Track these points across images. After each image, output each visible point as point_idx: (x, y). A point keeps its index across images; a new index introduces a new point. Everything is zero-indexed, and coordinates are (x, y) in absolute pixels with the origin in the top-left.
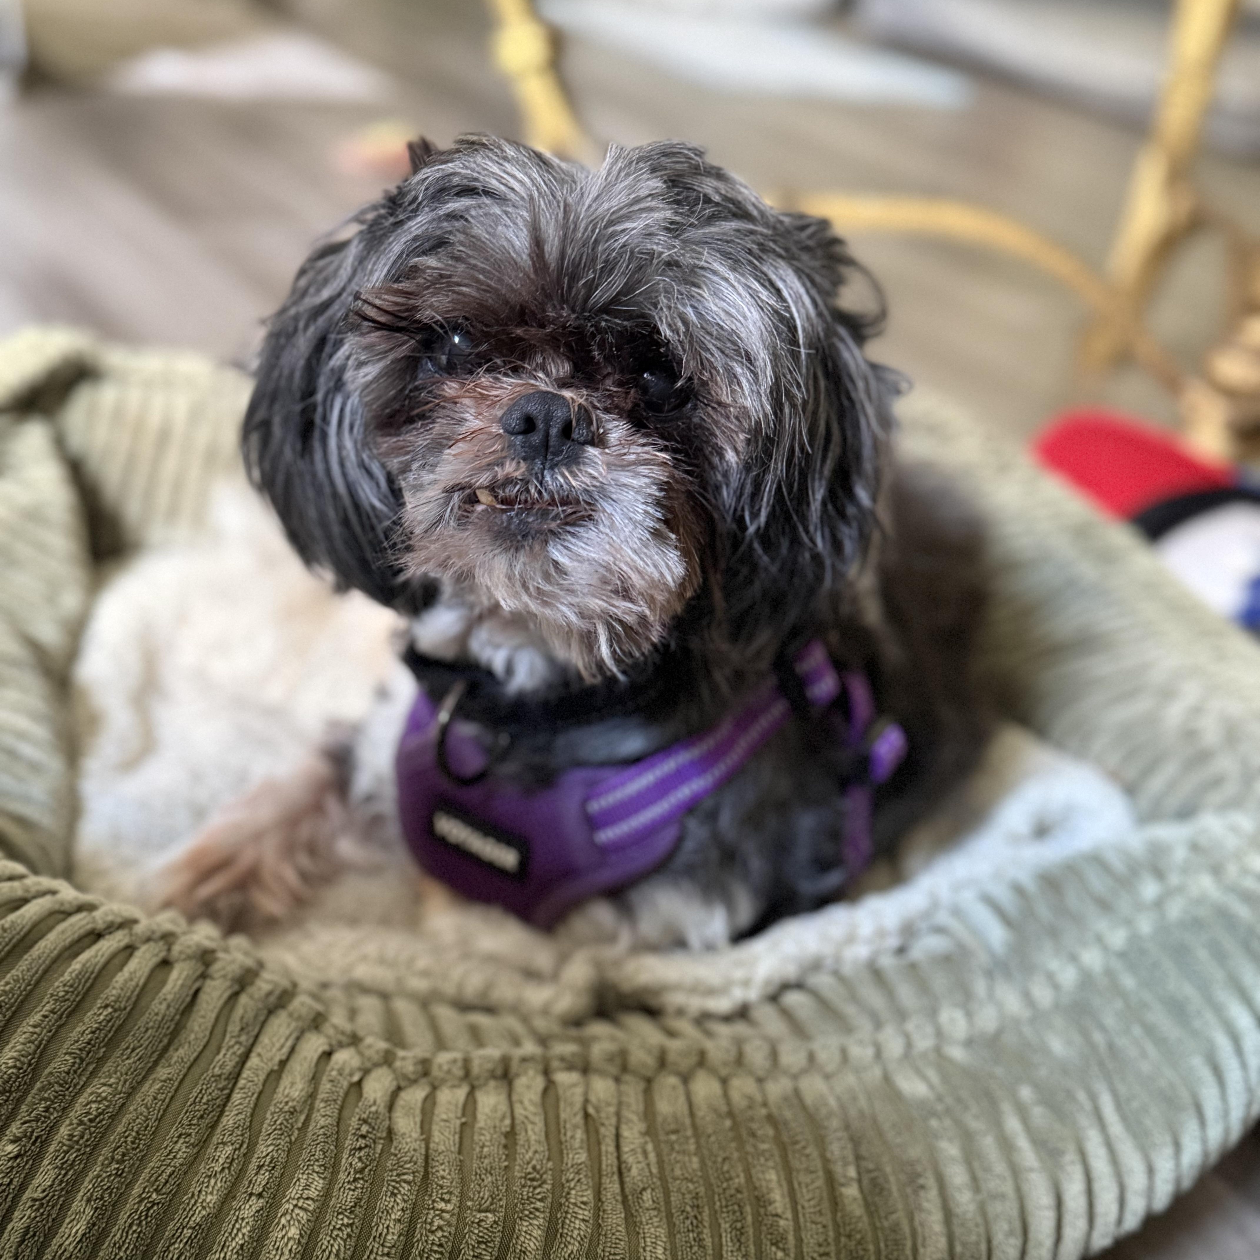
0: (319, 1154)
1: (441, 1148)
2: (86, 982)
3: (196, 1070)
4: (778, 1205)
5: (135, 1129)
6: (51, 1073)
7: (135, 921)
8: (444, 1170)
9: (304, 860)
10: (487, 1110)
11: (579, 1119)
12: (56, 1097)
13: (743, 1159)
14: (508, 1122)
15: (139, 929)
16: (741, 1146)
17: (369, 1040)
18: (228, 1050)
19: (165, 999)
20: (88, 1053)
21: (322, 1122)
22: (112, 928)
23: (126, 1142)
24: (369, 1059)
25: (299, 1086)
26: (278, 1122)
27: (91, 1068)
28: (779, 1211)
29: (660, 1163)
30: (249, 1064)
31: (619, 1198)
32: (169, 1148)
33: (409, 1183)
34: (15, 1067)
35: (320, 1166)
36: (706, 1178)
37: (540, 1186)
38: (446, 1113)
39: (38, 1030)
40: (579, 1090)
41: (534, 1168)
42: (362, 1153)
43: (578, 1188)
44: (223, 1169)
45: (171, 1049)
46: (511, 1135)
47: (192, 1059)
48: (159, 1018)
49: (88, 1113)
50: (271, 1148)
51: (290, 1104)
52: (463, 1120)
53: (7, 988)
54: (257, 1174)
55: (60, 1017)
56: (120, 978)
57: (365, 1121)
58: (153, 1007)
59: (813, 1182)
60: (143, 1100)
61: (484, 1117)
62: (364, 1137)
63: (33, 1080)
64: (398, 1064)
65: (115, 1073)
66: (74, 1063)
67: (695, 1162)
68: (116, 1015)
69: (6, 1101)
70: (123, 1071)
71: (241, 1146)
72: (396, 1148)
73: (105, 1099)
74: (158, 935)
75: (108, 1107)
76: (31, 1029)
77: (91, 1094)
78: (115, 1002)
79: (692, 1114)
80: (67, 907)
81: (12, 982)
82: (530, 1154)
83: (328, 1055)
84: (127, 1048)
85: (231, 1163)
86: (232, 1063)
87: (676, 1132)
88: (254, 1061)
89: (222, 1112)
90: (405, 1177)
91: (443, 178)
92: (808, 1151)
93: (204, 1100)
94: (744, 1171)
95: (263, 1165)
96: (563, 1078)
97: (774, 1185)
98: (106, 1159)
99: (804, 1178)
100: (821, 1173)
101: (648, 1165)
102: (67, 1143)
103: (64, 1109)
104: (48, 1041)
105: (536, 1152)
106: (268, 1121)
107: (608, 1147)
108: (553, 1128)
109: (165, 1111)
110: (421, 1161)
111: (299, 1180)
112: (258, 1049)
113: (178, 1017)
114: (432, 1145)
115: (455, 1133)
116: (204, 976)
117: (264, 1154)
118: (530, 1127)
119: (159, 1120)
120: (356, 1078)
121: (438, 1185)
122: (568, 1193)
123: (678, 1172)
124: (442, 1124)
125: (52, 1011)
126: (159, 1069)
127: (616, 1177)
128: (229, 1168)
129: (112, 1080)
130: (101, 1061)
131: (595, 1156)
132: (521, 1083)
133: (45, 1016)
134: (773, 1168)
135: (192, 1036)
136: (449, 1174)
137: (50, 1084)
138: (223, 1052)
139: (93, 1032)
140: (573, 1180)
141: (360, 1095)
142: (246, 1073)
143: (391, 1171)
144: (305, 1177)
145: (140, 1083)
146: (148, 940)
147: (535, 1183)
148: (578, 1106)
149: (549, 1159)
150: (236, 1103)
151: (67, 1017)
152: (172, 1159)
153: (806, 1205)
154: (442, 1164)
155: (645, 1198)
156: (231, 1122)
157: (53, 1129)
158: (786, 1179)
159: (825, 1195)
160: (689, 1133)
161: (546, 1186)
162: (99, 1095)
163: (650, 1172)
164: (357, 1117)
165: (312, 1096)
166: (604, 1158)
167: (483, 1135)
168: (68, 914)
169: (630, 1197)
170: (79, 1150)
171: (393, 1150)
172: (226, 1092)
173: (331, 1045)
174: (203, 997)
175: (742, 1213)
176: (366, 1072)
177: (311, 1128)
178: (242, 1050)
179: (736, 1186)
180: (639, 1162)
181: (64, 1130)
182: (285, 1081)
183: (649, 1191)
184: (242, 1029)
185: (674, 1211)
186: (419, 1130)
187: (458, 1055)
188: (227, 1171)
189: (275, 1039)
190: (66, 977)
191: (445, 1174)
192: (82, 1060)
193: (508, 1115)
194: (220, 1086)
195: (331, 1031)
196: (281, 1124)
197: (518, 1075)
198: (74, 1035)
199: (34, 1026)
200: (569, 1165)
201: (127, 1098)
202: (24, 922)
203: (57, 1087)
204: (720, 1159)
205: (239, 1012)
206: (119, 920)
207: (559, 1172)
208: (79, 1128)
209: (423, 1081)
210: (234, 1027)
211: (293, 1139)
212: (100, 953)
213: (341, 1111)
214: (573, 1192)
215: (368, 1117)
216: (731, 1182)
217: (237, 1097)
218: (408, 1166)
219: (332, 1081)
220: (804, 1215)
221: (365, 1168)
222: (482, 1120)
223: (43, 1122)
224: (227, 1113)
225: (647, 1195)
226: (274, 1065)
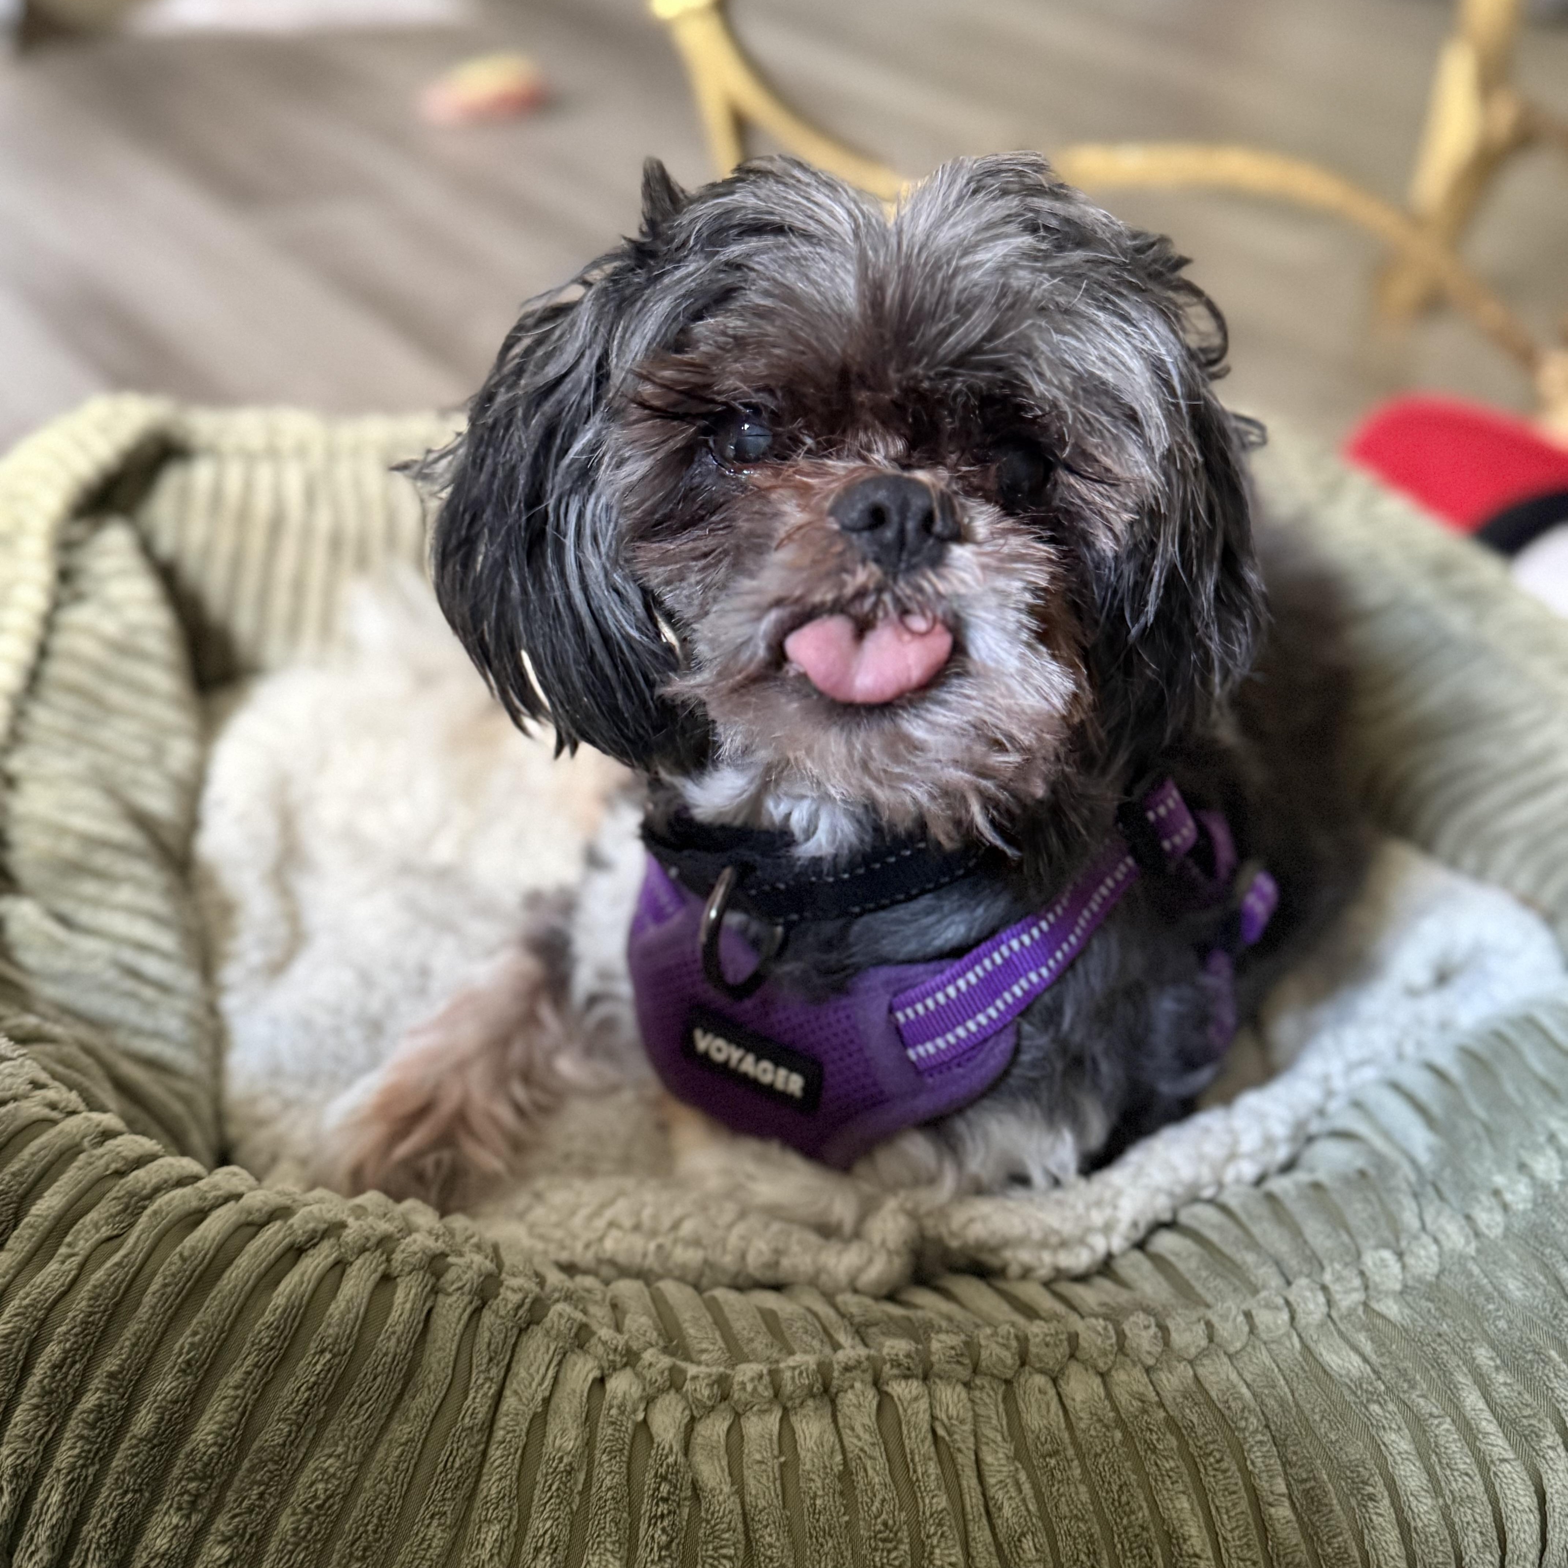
0: (610, 1527)
1: (762, 1503)
2: (294, 1320)
3: (442, 1424)
4: (1194, 1541)
5: (376, 1513)
6: (262, 1449)
7: (343, 1225)
8: (770, 1535)
9: (519, 1092)
10: (811, 1444)
11: (928, 1447)
12: (271, 1479)
13: (1145, 1484)
14: (839, 1458)
15: (350, 1235)
16: (1139, 1468)
17: (648, 1356)
18: (477, 1392)
19: (394, 1333)
20: (306, 1416)
21: (608, 1483)
22: (314, 1240)
23: (366, 1532)
24: (652, 1383)
25: (573, 1433)
26: (554, 1488)
27: (310, 1435)
28: (1198, 1550)
29: (1039, 1495)
30: (504, 1407)
31: (992, 1549)
32: (421, 1535)
33: (730, 1558)
34: (215, 1444)
35: (613, 1543)
36: (1099, 1512)
37: (895, 1548)
38: (760, 1452)
39: (240, 1392)
40: (923, 1404)
41: (885, 1524)
42: (666, 1523)
43: (943, 1545)
44: (492, 1556)
45: (406, 1397)
46: (846, 1475)
47: (434, 1410)
48: (389, 1359)
49: (315, 1497)
50: (549, 1523)
51: (566, 1460)
52: (782, 1459)
53: (197, 1338)
54: (534, 1559)
55: (266, 1372)
56: (336, 1308)
57: (664, 1478)
58: (379, 1345)
59: (1234, 1505)
60: (381, 1473)
61: (809, 1455)
62: (665, 1500)
63: (240, 1459)
64: (688, 1386)
65: (342, 1439)
66: (290, 1432)
67: (1084, 1495)
68: (337, 1361)
69: (208, 1489)
70: (352, 1435)
71: (510, 1521)
72: (707, 1510)
73: (334, 1475)
74: (373, 1240)
75: (338, 1486)
76: (231, 1392)
77: (315, 1470)
78: (334, 1343)
79: (1070, 1426)
80: (255, 1217)
81: (201, 1330)
82: (877, 1504)
83: (601, 1382)
84: (353, 1404)
85: (500, 1547)
86: (485, 1408)
87: (1054, 1453)
88: (510, 1402)
89: (479, 1475)
90: (724, 1551)
91: (720, 215)
92: (1224, 1465)
93: (457, 1465)
94: (1146, 1499)
95: (541, 1547)
96: (899, 1389)
97: (1187, 1515)
98: (343, 1557)
99: (1222, 1501)
100: (1243, 1493)
101: (1024, 1500)
102: (292, 1540)
103: (282, 1492)
104: (254, 1406)
105: (883, 1500)
106: (539, 1487)
107: (969, 1480)
108: (897, 1459)
109: (410, 1483)
110: (740, 1526)
111: (588, 1563)
112: (513, 1385)
113: (410, 1354)
114: (748, 1499)
115: (775, 1479)
116: (435, 1291)
117: (541, 1532)
118: (869, 1464)
119: (404, 1497)
120: (640, 1416)
121: (766, 1557)
122: (932, 1553)
123: (1064, 1509)
124: (756, 1467)
125: (256, 1365)
126: (394, 1425)
127: (984, 1521)
128: (499, 1554)
129: (340, 1449)
130: (323, 1424)
131: (956, 1494)
132: (848, 1399)
133: (249, 1373)
134: (1184, 1493)
135: (431, 1377)
136: (778, 1539)
137: (261, 1461)
138: (471, 1395)
139: (310, 1389)
140: (935, 1534)
141: (651, 1439)
142: (502, 1422)
143: (706, 1543)
144: (596, 1558)
145: (373, 1448)
146: (363, 1250)
147: (890, 1546)
148: (926, 1427)
149: (901, 1509)
150: (497, 1463)
151: (275, 1369)
152: (427, 1550)
153: (1229, 1536)
154: (766, 1527)
155: (1025, 1546)
156: (494, 1491)
157: (270, 1521)
158: (1200, 1504)
159: (1250, 1520)
160: (1071, 1452)
161: (902, 1547)
162: (325, 1471)
163: (1028, 1510)
164: (653, 1473)
165: (589, 1444)
166: (967, 1497)
167: (813, 1480)
168: (261, 1226)
169: (1005, 1546)
170: (307, 1548)
171: (703, 1514)
172: (481, 1447)
173: (601, 1368)
174: (438, 1321)
175: (1151, 1558)
176: (649, 1401)
177: (594, 1490)
178: (494, 1388)
179: (1140, 1522)
180: (1011, 1498)
181: (285, 1522)
182: (553, 1428)
183: (1029, 1537)
184: (491, 1360)
185: (1063, 1560)
186: (728, 1479)
187: (763, 1368)
188: (496, 1558)
189: (533, 1370)
190: (268, 1317)
191: (772, 1540)
192: (300, 1427)
193: (837, 1447)
194: (473, 1442)
195: (600, 1350)
196: (558, 1489)
197: (841, 1390)
198: (287, 1392)
199: (236, 1388)
200: (928, 1514)
201: (359, 1469)
202: (207, 1246)
203: (271, 1466)
204: (1115, 1488)
205: (484, 1336)
206: (323, 1226)
207: (916, 1524)
208: (305, 1519)
209: (723, 1406)
210: (481, 1359)
211: (575, 1508)
212: (306, 1279)
213: (629, 1464)
214: (937, 1551)
215: (667, 1472)
216: (1133, 1517)
217: (495, 1453)
218: (726, 1536)
219: (613, 1423)
220: (1227, 1550)
221: (671, 1541)
222: (808, 1459)
223: (258, 1514)
224: (485, 1478)
225: (1027, 1543)
226: (537, 1405)
